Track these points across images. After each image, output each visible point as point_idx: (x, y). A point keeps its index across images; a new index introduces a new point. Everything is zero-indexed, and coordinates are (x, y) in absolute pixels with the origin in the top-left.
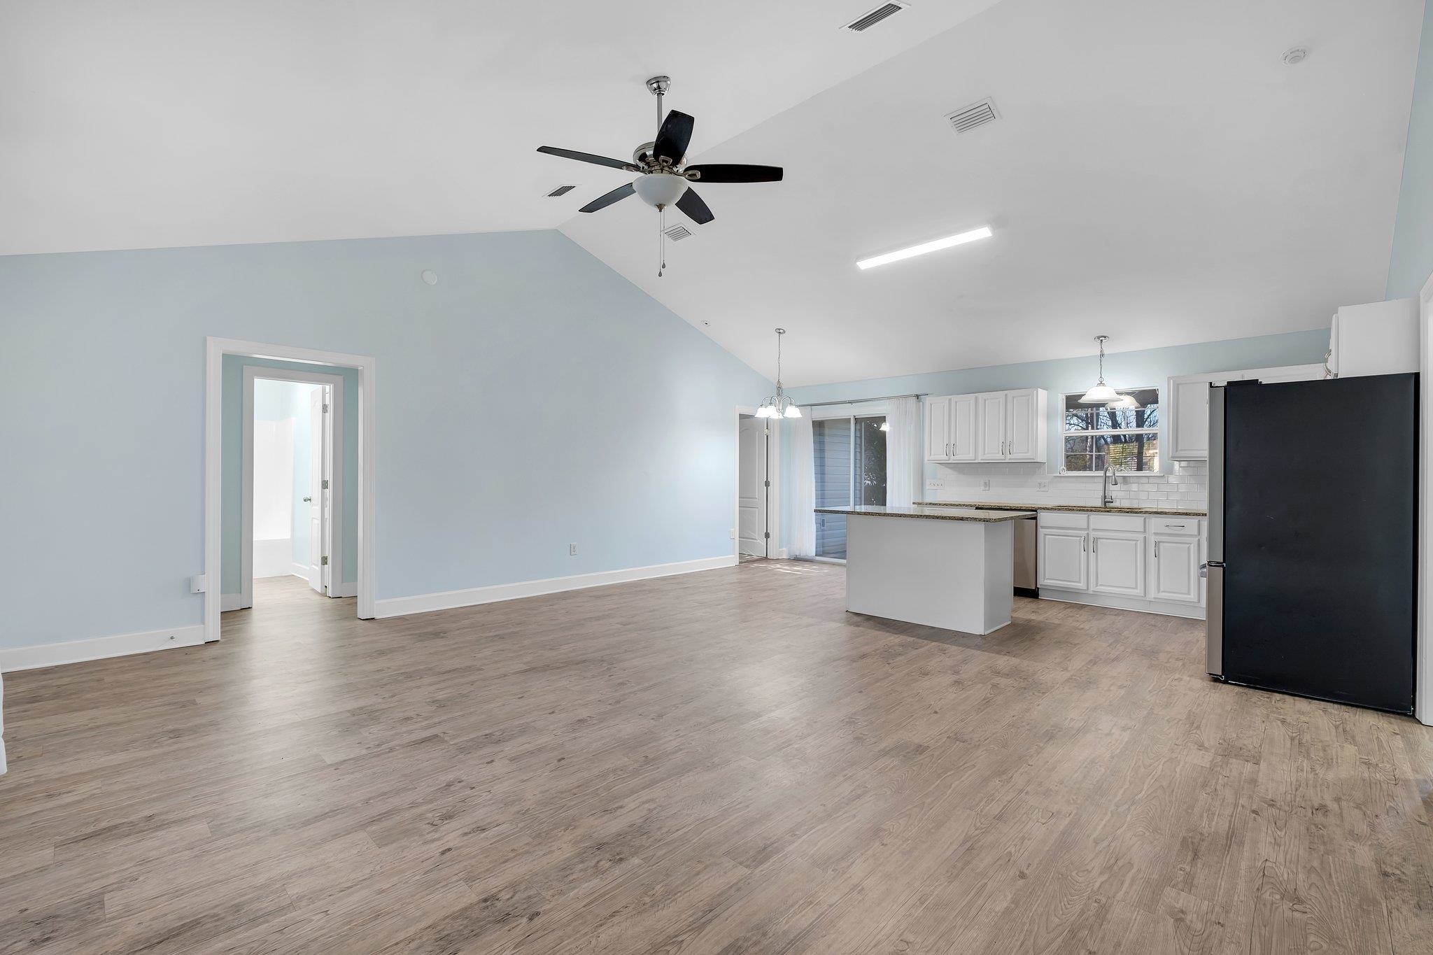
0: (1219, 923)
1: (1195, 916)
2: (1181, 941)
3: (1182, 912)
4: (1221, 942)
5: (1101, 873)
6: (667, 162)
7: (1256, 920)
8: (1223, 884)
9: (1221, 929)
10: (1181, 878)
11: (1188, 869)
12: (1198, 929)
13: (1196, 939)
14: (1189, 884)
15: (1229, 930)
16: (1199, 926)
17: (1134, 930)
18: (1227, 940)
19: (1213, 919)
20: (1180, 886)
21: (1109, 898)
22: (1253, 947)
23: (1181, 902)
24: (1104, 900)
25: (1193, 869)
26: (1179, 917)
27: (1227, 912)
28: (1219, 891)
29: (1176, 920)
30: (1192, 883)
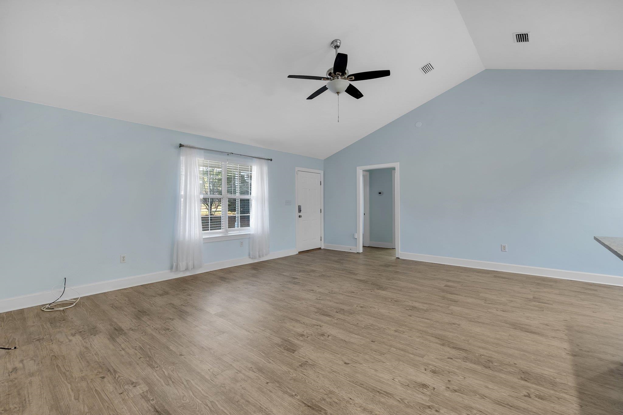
0: (122, 394)
1: (130, 389)
2: (126, 379)
3: (135, 386)
4: (116, 389)
5: (169, 374)
6: (339, 75)
7: (112, 406)
8: (135, 409)
9: (119, 392)
10: (149, 396)
11: (152, 402)
12: (125, 386)
13: (123, 383)
14: (144, 396)
15: (117, 394)
16: (126, 387)
17: (139, 370)
18: (114, 391)
19: (124, 393)
20: (146, 394)
21: (156, 371)
22: (106, 396)
23: (139, 389)
24: (156, 369)
25: (150, 404)
26: (134, 384)
27: (123, 400)
28: (133, 405)
29: (133, 383)
30: (144, 399)
